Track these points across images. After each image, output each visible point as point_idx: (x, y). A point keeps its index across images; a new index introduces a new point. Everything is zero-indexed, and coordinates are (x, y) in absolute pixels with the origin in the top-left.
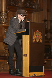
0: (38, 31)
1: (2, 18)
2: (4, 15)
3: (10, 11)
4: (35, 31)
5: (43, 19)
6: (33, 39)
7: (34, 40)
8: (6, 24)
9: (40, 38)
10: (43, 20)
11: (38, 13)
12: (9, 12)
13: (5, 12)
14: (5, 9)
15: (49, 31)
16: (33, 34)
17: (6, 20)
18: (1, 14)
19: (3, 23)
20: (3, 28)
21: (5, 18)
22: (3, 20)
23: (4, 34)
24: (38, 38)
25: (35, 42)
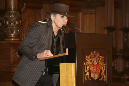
0: (96, 53)
1: (10, 23)
2: (12, 16)
3: (27, 7)
4: (89, 54)
5: (106, 26)
6: (85, 73)
7: (87, 74)
8: (19, 38)
9: (101, 71)
10: (105, 28)
11: (93, 10)
12: (24, 10)
13: (14, 10)
15: (121, 54)
16: (85, 61)
17: (19, 28)
18: (6, 16)
19: (11, 35)
20: (13, 47)
21: (17, 24)
22: (12, 29)
23: (14, 62)
24: (96, 70)
25: (89, 79)
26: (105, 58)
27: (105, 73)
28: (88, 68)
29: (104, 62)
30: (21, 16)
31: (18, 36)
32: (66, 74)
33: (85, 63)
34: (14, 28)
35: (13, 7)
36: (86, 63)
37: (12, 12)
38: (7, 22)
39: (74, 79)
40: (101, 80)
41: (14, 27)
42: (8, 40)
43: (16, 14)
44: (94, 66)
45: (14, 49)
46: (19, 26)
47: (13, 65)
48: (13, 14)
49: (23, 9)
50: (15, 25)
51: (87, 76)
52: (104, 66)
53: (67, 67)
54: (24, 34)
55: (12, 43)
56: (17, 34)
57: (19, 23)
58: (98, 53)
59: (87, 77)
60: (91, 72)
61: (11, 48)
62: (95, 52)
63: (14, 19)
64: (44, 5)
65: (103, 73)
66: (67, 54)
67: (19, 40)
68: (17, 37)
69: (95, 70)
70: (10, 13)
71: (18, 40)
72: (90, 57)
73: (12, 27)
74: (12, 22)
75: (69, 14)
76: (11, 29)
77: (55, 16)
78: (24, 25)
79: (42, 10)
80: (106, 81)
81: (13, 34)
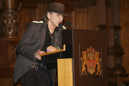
1: (8, 22)
2: (10, 15)
3: (23, 7)
4: (86, 50)
6: (82, 68)
7: (84, 69)
8: (16, 36)
11: (86, 9)
12: (20, 10)
13: (12, 9)
16: (82, 56)
17: (16, 26)
18: (4, 15)
19: (9, 33)
20: (11, 45)
21: (14, 22)
22: (10, 27)
23: (12, 59)
24: (92, 65)
25: (86, 74)
26: (100, 53)
27: (101, 68)
28: (84, 63)
29: (100, 57)
31: (16, 34)
32: (64, 69)
33: (81, 58)
34: (12, 26)
35: (11, 6)
36: (82, 58)
37: (10, 11)
38: (5, 21)
39: (71, 74)
40: (97, 75)
41: (11, 25)
42: (6, 38)
43: (13, 13)
44: (90, 61)
45: (12, 46)
46: (17, 24)
47: (11, 61)
48: (11, 13)
49: (19, 9)
50: (13, 23)
51: (84, 70)
52: (99, 61)
53: (64, 62)
54: (20, 32)
55: (9, 41)
56: (14, 32)
57: (16, 22)
58: (94, 49)
59: (84, 72)
60: (87, 67)
61: (9, 45)
62: (91, 48)
63: (11, 17)
64: (39, 5)
65: (99, 67)
66: (64, 50)
67: (16, 38)
68: (14, 35)
69: (91, 65)
70: (7, 12)
71: (15, 38)
72: (86, 52)
73: (10, 26)
74: (10, 21)
75: (64, 13)
76: (9, 27)
77: (51, 14)
78: (20, 24)
79: (37, 9)
80: (101, 75)
81: (10, 33)
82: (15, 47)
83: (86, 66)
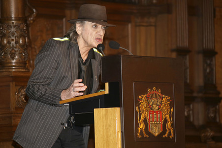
0: (157, 89)
1: (9, 42)
2: (13, 29)
3: (39, 16)
5: (174, 47)
6: (138, 125)
7: (142, 126)
8: (24, 67)
9: (166, 121)
10: (173, 51)
11: (152, 20)
12: (34, 21)
13: (17, 19)
14: (17, 9)
15: (200, 95)
17: (24, 50)
18: (2, 30)
19: (11, 63)
20: (14, 83)
21: (21, 43)
22: (13, 51)
23: (16, 108)
24: (157, 119)
25: (145, 135)
26: (172, 98)
27: (172, 125)
28: (142, 116)
29: (171, 105)
30: (27, 29)
31: (23, 64)
32: (106, 126)
33: (137, 108)
34: (16, 50)
35: (15, 15)
36: (139, 108)
37: (13, 23)
38: (4, 40)
39: (119, 136)
40: (166, 137)
41: (16, 48)
42: (6, 71)
43: (19, 27)
44: (154, 112)
45: (16, 85)
46: (26, 47)
47: (15, 113)
48: (15, 26)
49: (32, 19)
50: (18, 45)
51: (141, 129)
52: (170, 113)
53: (106, 114)
54: (33, 60)
55: (12, 77)
56: (21, 61)
57: (24, 42)
58: (160, 91)
59: (141, 131)
60: (148, 122)
61: (11, 84)
62: (154, 88)
63: (16, 34)
64: (68, 12)
65: (169, 124)
66: (107, 92)
67: (24, 70)
68: (21, 65)
69: (155, 119)
70: (8, 25)
71: (22, 70)
72: (146, 97)
73: (13, 49)
74: (14, 40)
76: (11, 51)
77: (82, 26)
78: (33, 46)
79: (64, 20)
80: (173, 138)
81: (14, 61)
82: (23, 87)
83: (145, 121)
